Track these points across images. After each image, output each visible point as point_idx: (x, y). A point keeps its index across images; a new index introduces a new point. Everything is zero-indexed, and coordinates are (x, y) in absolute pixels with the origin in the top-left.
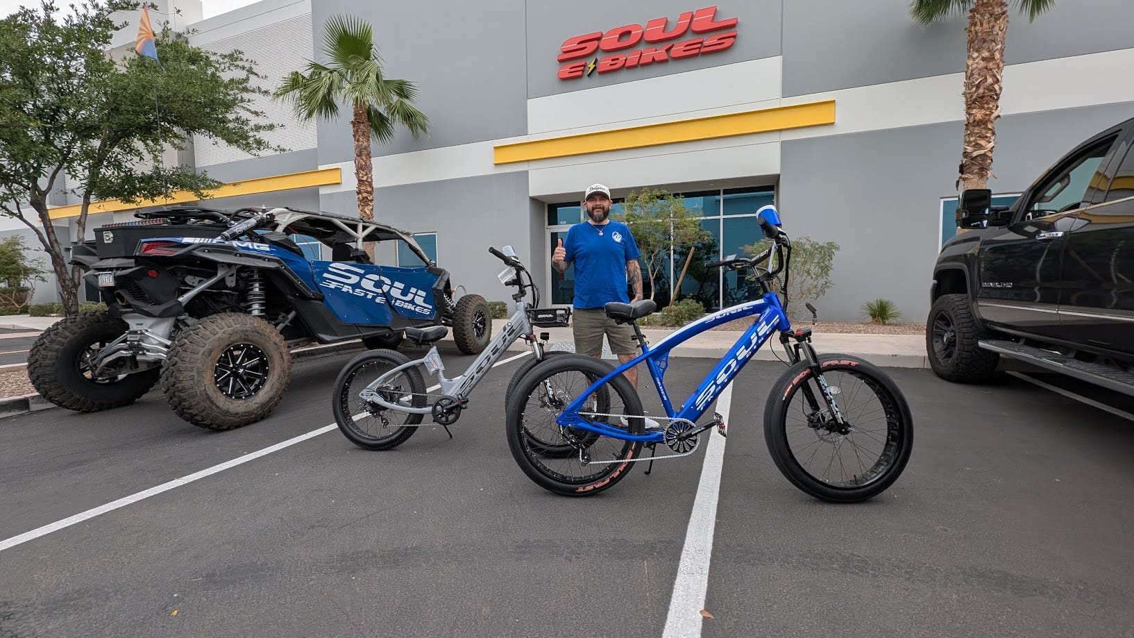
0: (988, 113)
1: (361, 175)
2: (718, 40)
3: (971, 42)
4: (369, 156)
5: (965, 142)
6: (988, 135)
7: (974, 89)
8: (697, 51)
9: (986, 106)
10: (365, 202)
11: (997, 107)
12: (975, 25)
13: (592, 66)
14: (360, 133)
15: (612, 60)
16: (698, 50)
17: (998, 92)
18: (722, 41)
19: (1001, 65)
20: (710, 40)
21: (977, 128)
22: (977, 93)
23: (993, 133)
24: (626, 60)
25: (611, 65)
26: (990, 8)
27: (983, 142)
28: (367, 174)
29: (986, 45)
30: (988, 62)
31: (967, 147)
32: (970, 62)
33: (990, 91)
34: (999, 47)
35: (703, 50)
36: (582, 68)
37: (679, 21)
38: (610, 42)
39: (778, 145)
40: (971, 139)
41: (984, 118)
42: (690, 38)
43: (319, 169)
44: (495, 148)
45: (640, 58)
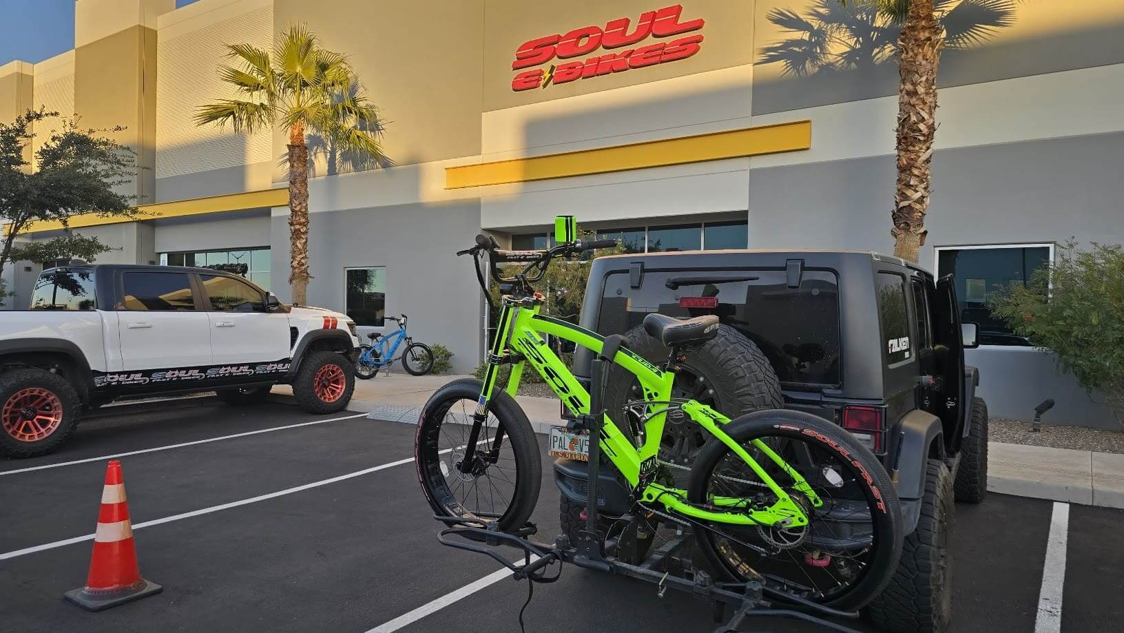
0: (913, 157)
1: (294, 205)
2: (682, 45)
5: (897, 189)
6: (914, 184)
9: (911, 148)
10: (296, 235)
13: (547, 75)
14: (295, 158)
15: (570, 68)
16: (659, 57)
18: (684, 47)
19: (929, 99)
20: (670, 44)
21: (903, 174)
24: (584, 68)
25: (568, 74)
26: (916, 33)
27: (909, 192)
28: (300, 204)
29: (910, 76)
30: (912, 96)
31: (898, 196)
33: (914, 131)
34: (924, 79)
35: (664, 58)
36: (537, 78)
37: (640, 22)
39: (748, 173)
40: (901, 186)
41: (908, 163)
42: (650, 41)
44: (447, 169)
45: (597, 65)
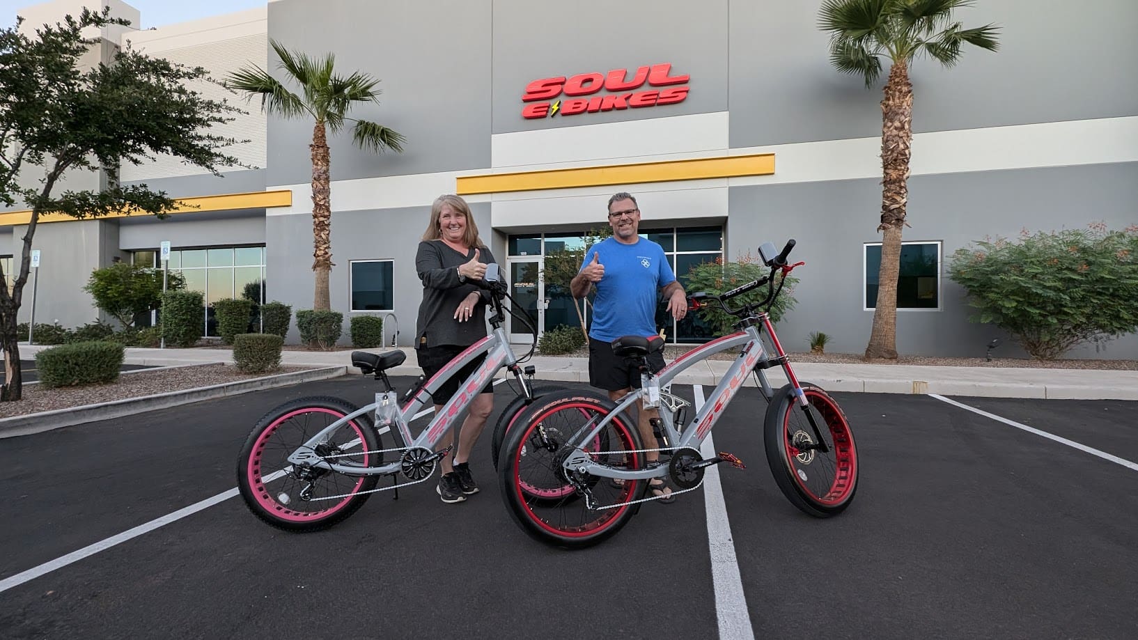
0: (901, 173)
1: (318, 199)
3: (886, 115)
4: (327, 180)
5: (884, 197)
6: (902, 192)
7: (889, 153)
8: (654, 101)
9: (899, 168)
10: (321, 227)
11: (908, 169)
12: (888, 99)
13: (555, 108)
14: (319, 157)
15: (576, 104)
17: (908, 156)
18: (675, 94)
19: (909, 135)
20: (664, 92)
21: (892, 186)
22: (891, 157)
23: (907, 191)
24: (588, 105)
25: (574, 108)
26: (899, 87)
27: (898, 198)
28: (324, 198)
29: (897, 117)
30: (900, 131)
31: (886, 202)
32: (885, 130)
33: (902, 155)
34: (907, 119)
35: (659, 101)
36: (546, 109)
37: (637, 74)
38: (573, 86)
39: (726, 190)
40: (889, 195)
41: (898, 178)
42: (646, 89)
43: (267, 191)
44: (458, 178)
45: (601, 103)
